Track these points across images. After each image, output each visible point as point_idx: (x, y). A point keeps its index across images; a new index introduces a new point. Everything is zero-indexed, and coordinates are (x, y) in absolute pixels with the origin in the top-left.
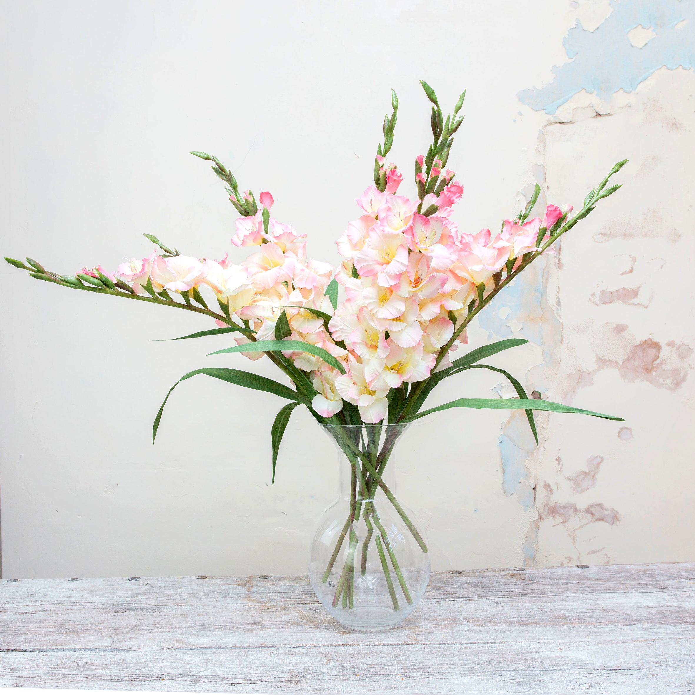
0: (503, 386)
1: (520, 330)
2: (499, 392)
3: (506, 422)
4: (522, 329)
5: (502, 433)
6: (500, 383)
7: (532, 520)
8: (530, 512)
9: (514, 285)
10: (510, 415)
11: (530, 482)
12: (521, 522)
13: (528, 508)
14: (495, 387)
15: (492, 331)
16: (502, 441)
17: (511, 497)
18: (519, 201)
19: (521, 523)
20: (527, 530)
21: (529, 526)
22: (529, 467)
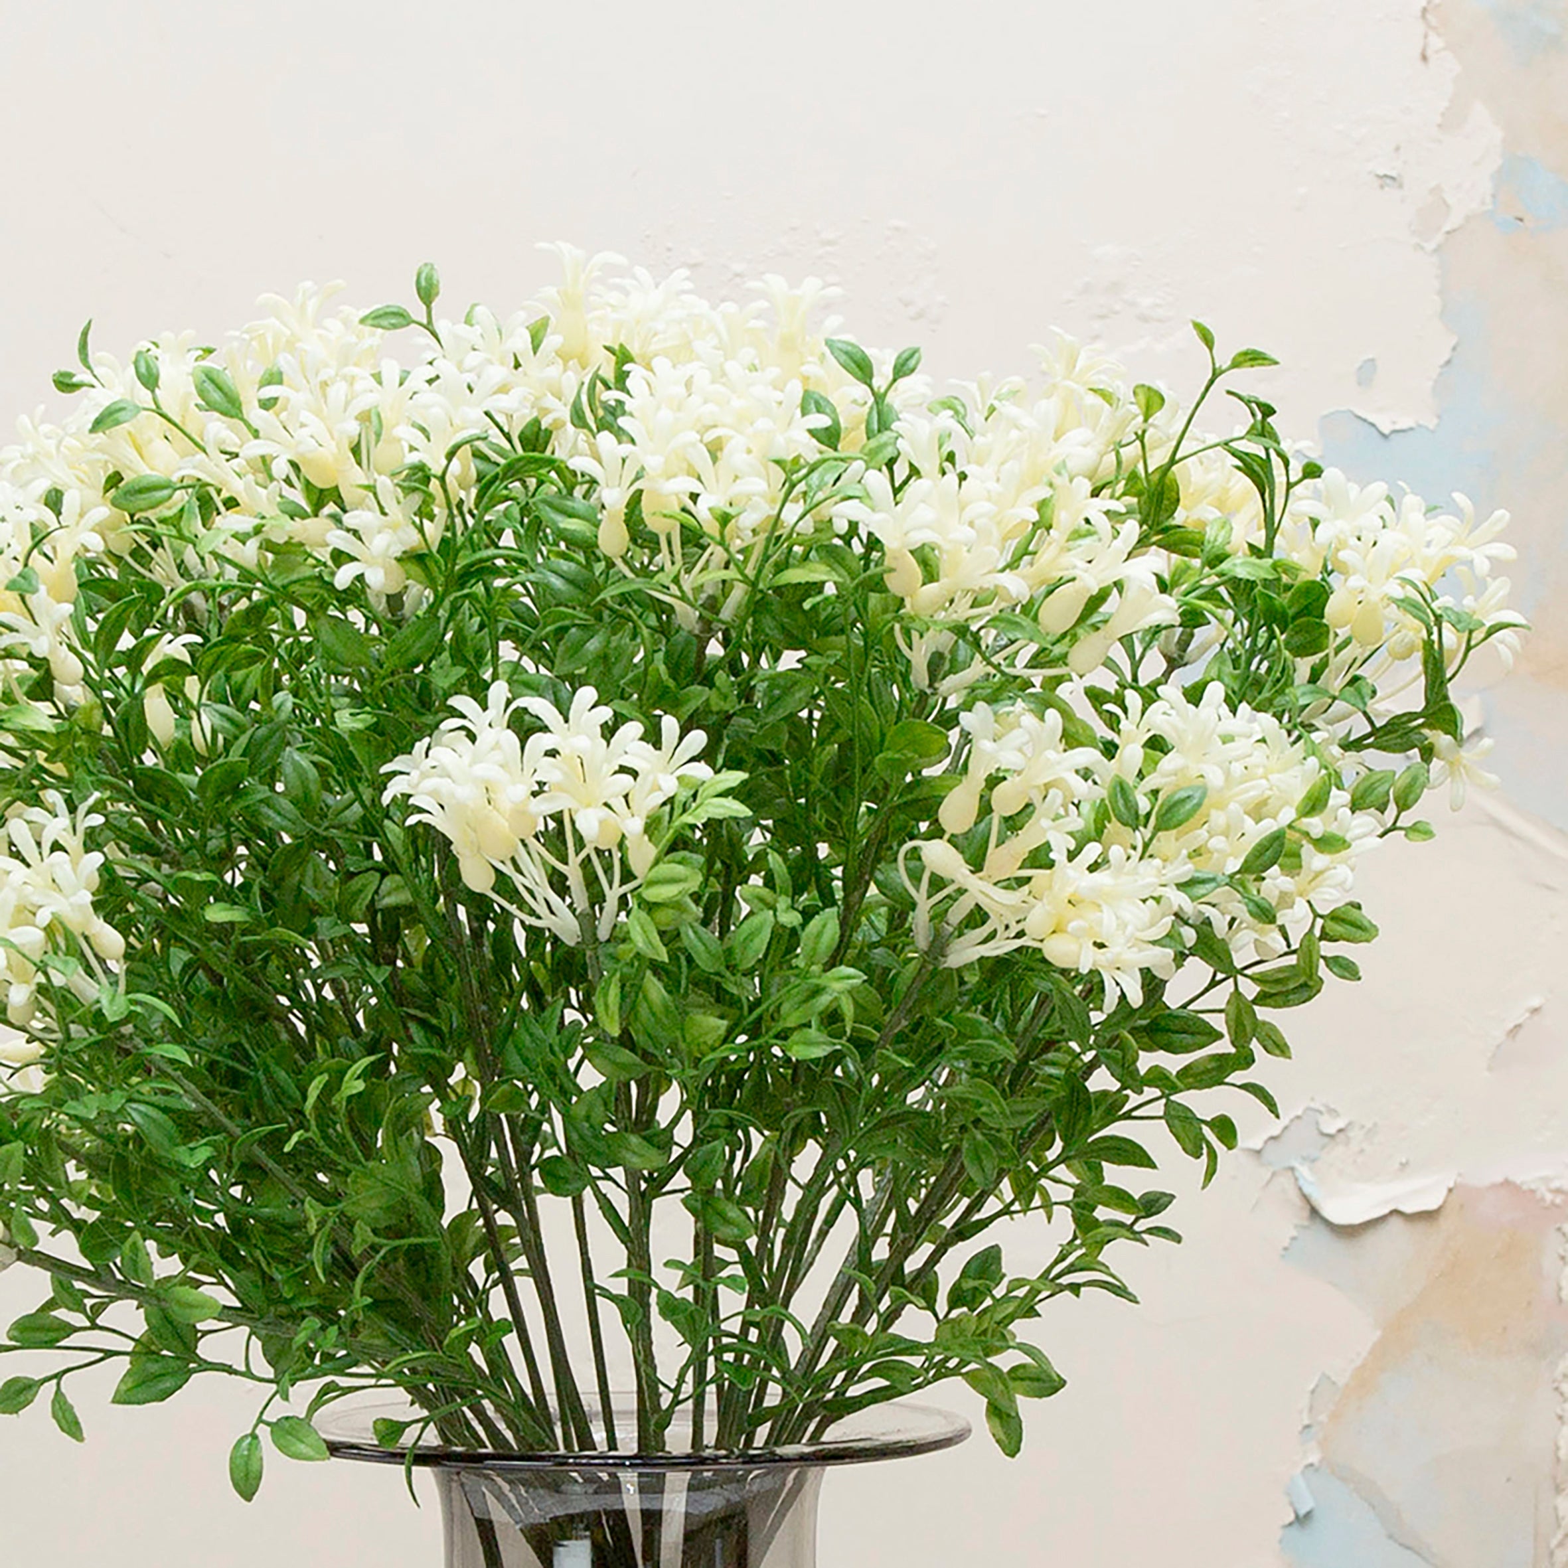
0: (1332, 1131)
2: (1303, 1170)
3: (1342, 1381)
5: (1314, 1458)
9: (1432, 423)
10: (1376, 1334)
14: (1273, 1138)
16: (1308, 1515)
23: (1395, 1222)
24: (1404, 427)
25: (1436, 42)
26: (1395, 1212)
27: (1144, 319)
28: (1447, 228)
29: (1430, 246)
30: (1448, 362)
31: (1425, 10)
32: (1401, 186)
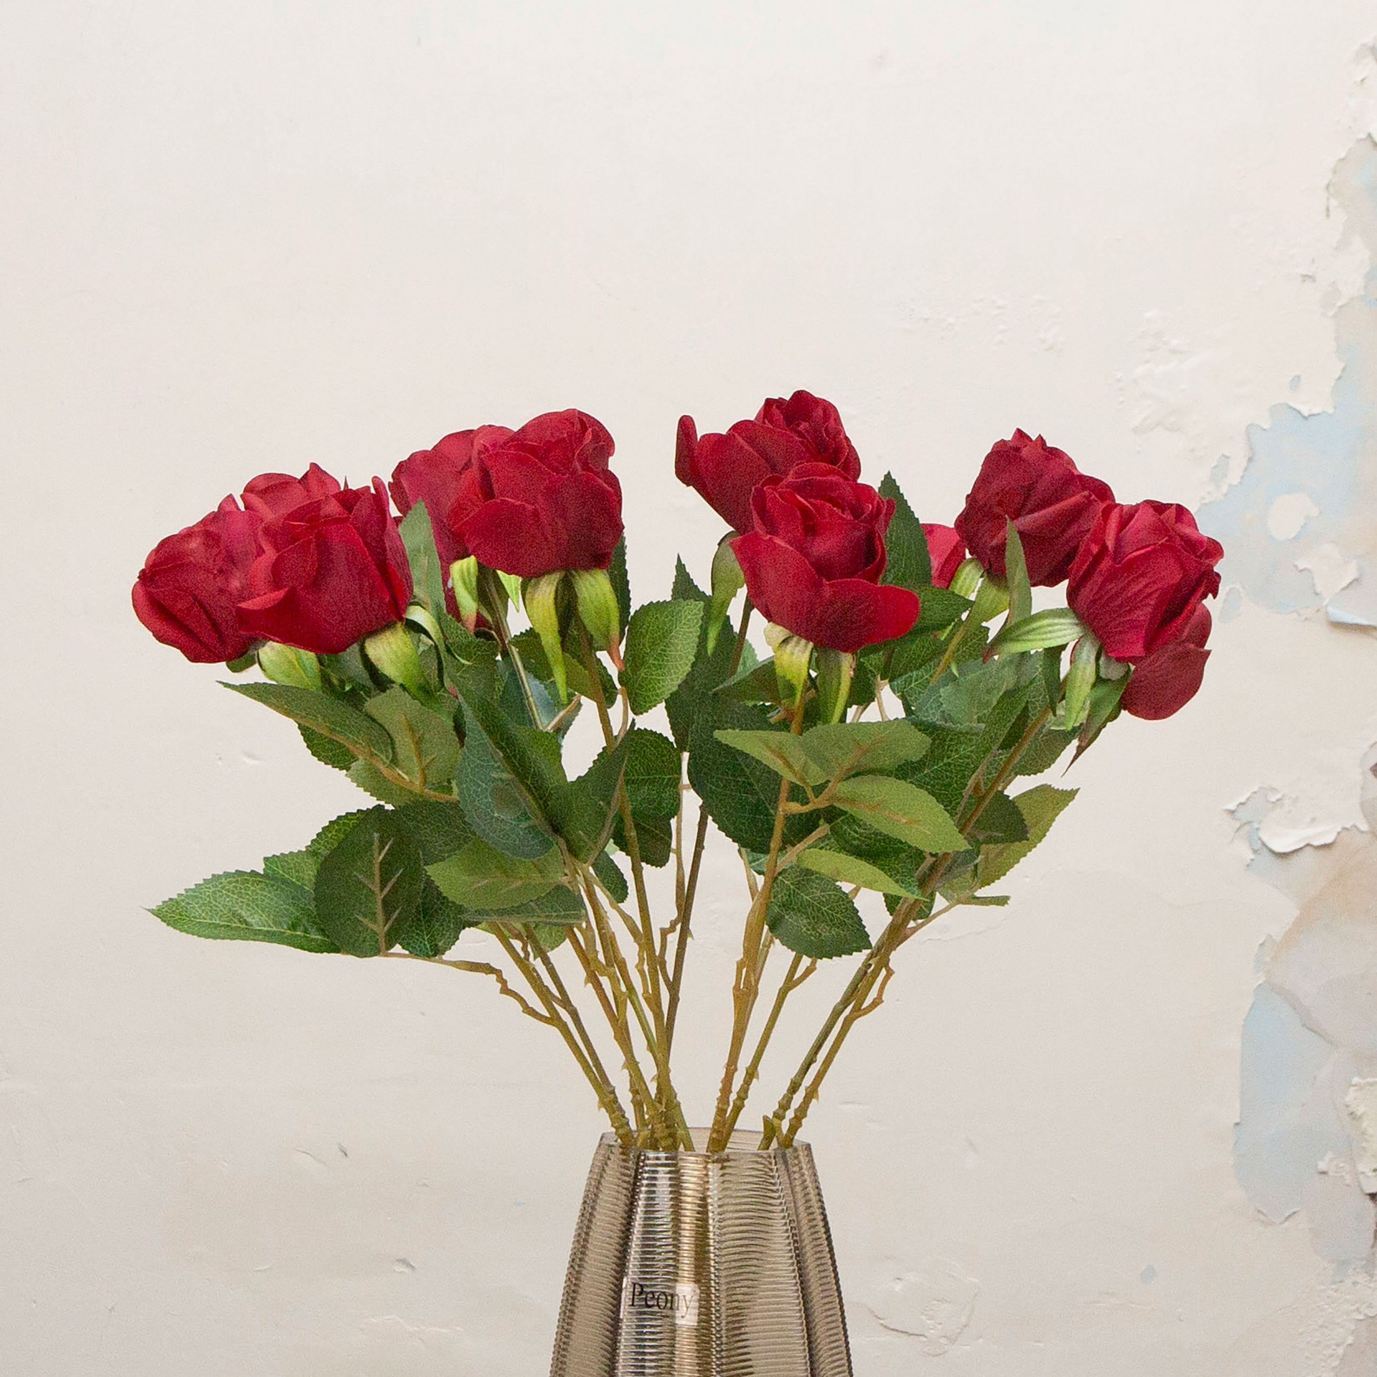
0: (1273, 800)
1: (1351, 584)
3: (1278, 939)
4: (1356, 580)
5: (1262, 981)
6: (1260, 788)
7: (1361, 1317)
8: (1355, 1283)
9: (1331, 411)
10: (1297, 913)
11: (1363, 1173)
12: (1320, 1323)
13: (1350, 1271)
14: (1241, 804)
15: (1238, 586)
17: (1287, 1224)
18: (1362, 81)
19: (1321, 1326)
20: (1340, 1351)
21: (1350, 1340)
22: (1359, 1113)
23: (1309, 850)
24: (1317, 412)
25: (1333, 203)
26: (1308, 845)
27: (1174, 352)
28: (1339, 304)
29: (1331, 314)
30: (1340, 378)
31: (1328, 186)
32: (1314, 281)
